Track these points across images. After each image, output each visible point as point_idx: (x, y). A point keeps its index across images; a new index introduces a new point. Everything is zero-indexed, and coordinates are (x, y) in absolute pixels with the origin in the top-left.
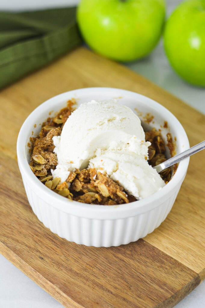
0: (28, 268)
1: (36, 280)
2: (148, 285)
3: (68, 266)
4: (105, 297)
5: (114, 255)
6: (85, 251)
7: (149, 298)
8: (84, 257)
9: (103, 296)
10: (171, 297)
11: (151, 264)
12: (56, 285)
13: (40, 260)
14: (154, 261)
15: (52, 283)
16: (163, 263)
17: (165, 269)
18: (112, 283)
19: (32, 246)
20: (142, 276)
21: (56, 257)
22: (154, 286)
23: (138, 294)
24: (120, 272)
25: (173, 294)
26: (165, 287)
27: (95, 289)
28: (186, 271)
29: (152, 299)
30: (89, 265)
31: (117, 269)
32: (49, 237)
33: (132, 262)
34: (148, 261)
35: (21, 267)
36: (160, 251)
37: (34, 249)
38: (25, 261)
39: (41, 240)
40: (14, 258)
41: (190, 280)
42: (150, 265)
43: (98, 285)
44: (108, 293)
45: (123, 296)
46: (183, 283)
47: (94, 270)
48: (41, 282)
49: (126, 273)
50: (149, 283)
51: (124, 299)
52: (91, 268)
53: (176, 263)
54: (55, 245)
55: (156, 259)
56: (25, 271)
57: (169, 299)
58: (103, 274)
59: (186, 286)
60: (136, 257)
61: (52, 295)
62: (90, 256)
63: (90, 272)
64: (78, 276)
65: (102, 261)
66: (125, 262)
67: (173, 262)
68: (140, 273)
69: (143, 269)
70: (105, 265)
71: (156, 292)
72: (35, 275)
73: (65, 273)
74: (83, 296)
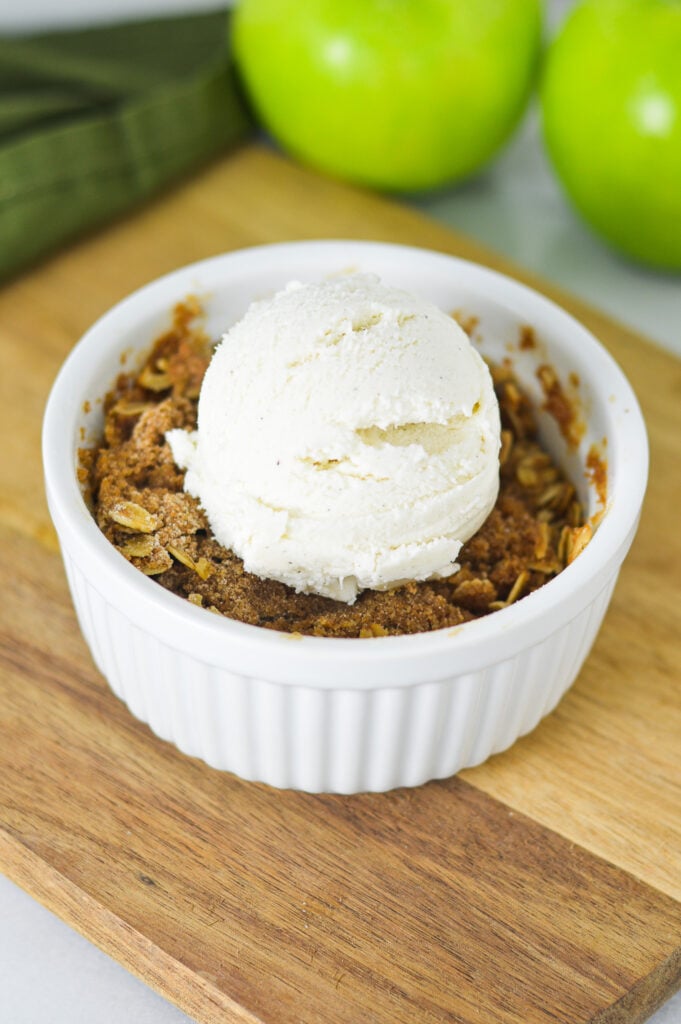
0: (102, 916)
1: (130, 959)
2: (533, 964)
3: (245, 906)
4: (380, 1010)
5: (405, 861)
6: (300, 853)
7: (539, 1008)
8: (297, 873)
9: (373, 1006)
10: (618, 1002)
11: (539, 891)
12: (203, 972)
13: (143, 886)
14: (548, 879)
15: (191, 968)
16: (580, 883)
17: (588, 905)
18: (404, 961)
19: (113, 840)
20: (510, 934)
21: (199, 876)
22: (554, 965)
23: (498, 997)
24: (429, 919)
25: (622, 990)
26: (594, 970)
27: (345, 984)
28: (665, 909)
29: (548, 1013)
30: (319, 900)
31: (417, 911)
32: (172, 805)
33: (470, 884)
34: (528, 879)
35: (74, 915)
36: (567, 842)
37: (119, 850)
38: (90, 894)
39: (144, 817)
40: (51, 884)
41: (678, 942)
42: (535, 892)
43: (353, 969)
44: (394, 998)
45: (444, 1005)
46: (656, 953)
47: (338, 917)
48: (150, 964)
49: (451, 924)
50: (538, 956)
51: (451, 1016)
52: (328, 911)
53: (627, 883)
54: (192, 835)
55: (556, 872)
56: (88, 929)
57: (608, 1009)
58: (372, 929)
59: (667, 961)
60: (485, 865)
61: (189, 1010)
62: (320, 869)
63: (324, 924)
64: (283, 941)
65: (363, 884)
66: (446, 885)
67: (615, 880)
68: (500, 922)
69: (509, 909)
70: (376, 897)
71: (563, 987)
72: (125, 941)
73: (236, 931)
74: (304, 1010)
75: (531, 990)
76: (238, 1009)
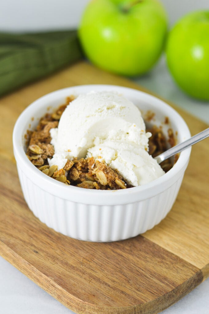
0: (23, 261)
1: (30, 274)
2: (148, 279)
3: (64, 260)
4: (102, 289)
5: (112, 250)
6: (82, 247)
7: (149, 291)
8: (80, 252)
9: (100, 288)
10: (172, 291)
11: (151, 260)
12: (50, 277)
13: (35, 253)
14: (154, 257)
15: (47, 276)
16: (163, 258)
17: (166, 264)
18: (110, 277)
19: (27, 241)
20: (142, 271)
21: (51, 251)
22: (154, 280)
23: (137, 288)
24: (118, 266)
25: (174, 288)
26: (166, 282)
27: (92, 282)
28: (188, 266)
29: (152, 293)
30: (86, 259)
31: (115, 263)
32: (45, 232)
33: (131, 257)
34: (148, 256)
35: (14, 261)
36: (160, 247)
37: (29, 243)
38: (19, 254)
39: (37, 235)
40: (8, 252)
41: (192, 275)
42: (150, 260)
43: (94, 278)
44: (106, 286)
45: (121, 289)
46: (185, 278)
47: (91, 264)
48: (35, 275)
49: (124, 267)
50: (149, 277)
51: (122, 292)
52: (88, 262)
53: (177, 259)
54: (50, 240)
55: (156, 255)
56: (18, 265)
57: (169, 292)
58: (101, 267)
59: (188, 280)
60: (135, 252)
61: (46, 289)
62: (87, 251)
63: (87, 266)
64: (74, 270)
65: (99, 255)
66: (124, 257)
67: (174, 258)
68: (139, 268)
69: (142, 264)
70: (103, 259)
71: (156, 286)
72: (28, 268)
73: (61, 266)
74: (79, 289)
75: (146, 286)
76: (60, 287)
